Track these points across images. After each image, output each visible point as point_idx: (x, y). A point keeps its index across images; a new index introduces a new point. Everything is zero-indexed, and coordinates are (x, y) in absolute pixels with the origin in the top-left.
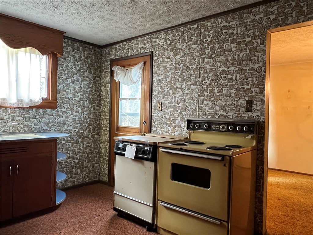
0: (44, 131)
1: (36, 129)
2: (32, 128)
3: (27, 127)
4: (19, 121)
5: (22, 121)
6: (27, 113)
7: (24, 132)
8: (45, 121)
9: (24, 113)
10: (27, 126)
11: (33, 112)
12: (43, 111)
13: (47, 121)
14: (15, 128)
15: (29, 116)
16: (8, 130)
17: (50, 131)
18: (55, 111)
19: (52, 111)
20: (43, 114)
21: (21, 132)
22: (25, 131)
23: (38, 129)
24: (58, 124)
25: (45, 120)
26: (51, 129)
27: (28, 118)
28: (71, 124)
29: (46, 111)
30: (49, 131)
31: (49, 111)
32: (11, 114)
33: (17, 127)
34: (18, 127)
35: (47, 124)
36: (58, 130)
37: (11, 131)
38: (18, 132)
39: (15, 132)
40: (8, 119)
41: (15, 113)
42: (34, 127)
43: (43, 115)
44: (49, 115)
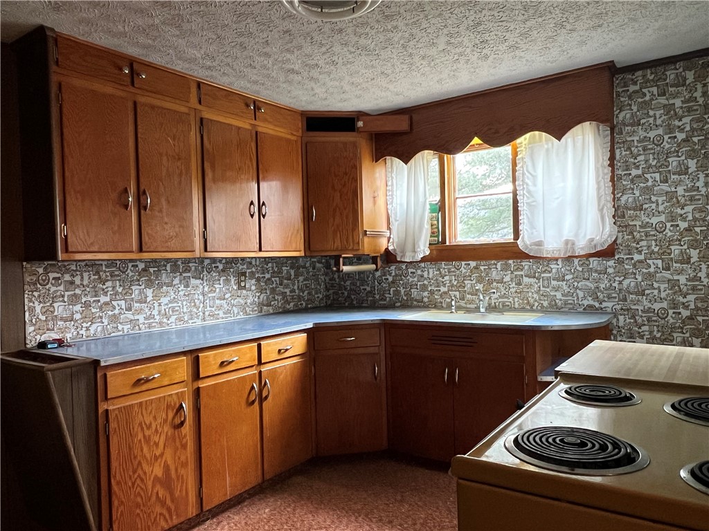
0: (584, 309)
1: (565, 304)
2: (557, 301)
3: (545, 298)
4: (531, 285)
5: (536, 286)
6: (546, 270)
7: (539, 308)
8: (586, 285)
9: (539, 270)
10: (547, 296)
11: (558, 267)
12: (581, 263)
13: (592, 286)
14: (523, 300)
15: (550, 275)
16: (510, 302)
17: (600, 311)
18: (611, 263)
19: (605, 262)
20: (580, 269)
21: (534, 308)
22: (542, 306)
23: (571, 304)
24: (621, 295)
25: (588, 283)
26: (602, 306)
27: (549, 279)
28: (663, 295)
29: (587, 263)
30: (597, 309)
31: (596, 263)
32: (515, 273)
33: (527, 298)
34: (530, 299)
35: (594, 294)
36: (622, 309)
37: (517, 306)
38: (528, 307)
39: (523, 308)
40: (510, 283)
41: (522, 270)
42: (561, 300)
43: (582, 271)
44: (596, 271)
